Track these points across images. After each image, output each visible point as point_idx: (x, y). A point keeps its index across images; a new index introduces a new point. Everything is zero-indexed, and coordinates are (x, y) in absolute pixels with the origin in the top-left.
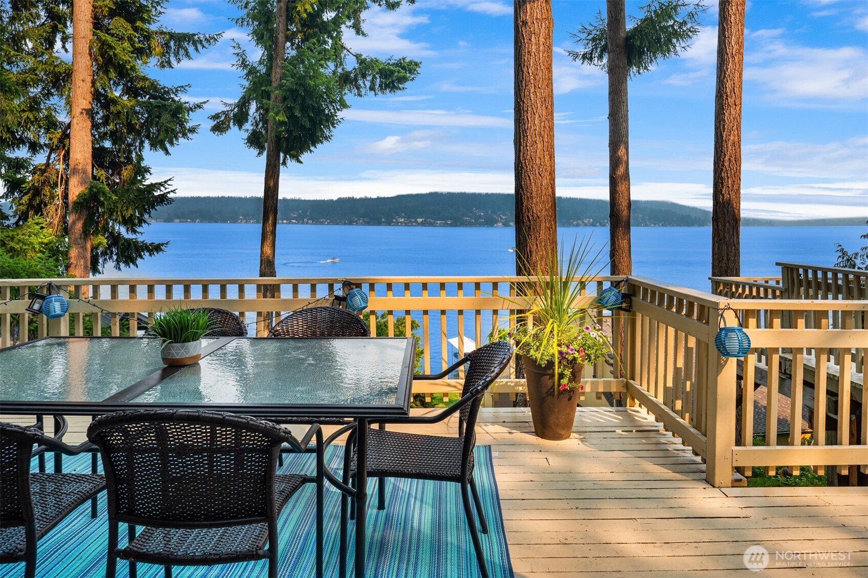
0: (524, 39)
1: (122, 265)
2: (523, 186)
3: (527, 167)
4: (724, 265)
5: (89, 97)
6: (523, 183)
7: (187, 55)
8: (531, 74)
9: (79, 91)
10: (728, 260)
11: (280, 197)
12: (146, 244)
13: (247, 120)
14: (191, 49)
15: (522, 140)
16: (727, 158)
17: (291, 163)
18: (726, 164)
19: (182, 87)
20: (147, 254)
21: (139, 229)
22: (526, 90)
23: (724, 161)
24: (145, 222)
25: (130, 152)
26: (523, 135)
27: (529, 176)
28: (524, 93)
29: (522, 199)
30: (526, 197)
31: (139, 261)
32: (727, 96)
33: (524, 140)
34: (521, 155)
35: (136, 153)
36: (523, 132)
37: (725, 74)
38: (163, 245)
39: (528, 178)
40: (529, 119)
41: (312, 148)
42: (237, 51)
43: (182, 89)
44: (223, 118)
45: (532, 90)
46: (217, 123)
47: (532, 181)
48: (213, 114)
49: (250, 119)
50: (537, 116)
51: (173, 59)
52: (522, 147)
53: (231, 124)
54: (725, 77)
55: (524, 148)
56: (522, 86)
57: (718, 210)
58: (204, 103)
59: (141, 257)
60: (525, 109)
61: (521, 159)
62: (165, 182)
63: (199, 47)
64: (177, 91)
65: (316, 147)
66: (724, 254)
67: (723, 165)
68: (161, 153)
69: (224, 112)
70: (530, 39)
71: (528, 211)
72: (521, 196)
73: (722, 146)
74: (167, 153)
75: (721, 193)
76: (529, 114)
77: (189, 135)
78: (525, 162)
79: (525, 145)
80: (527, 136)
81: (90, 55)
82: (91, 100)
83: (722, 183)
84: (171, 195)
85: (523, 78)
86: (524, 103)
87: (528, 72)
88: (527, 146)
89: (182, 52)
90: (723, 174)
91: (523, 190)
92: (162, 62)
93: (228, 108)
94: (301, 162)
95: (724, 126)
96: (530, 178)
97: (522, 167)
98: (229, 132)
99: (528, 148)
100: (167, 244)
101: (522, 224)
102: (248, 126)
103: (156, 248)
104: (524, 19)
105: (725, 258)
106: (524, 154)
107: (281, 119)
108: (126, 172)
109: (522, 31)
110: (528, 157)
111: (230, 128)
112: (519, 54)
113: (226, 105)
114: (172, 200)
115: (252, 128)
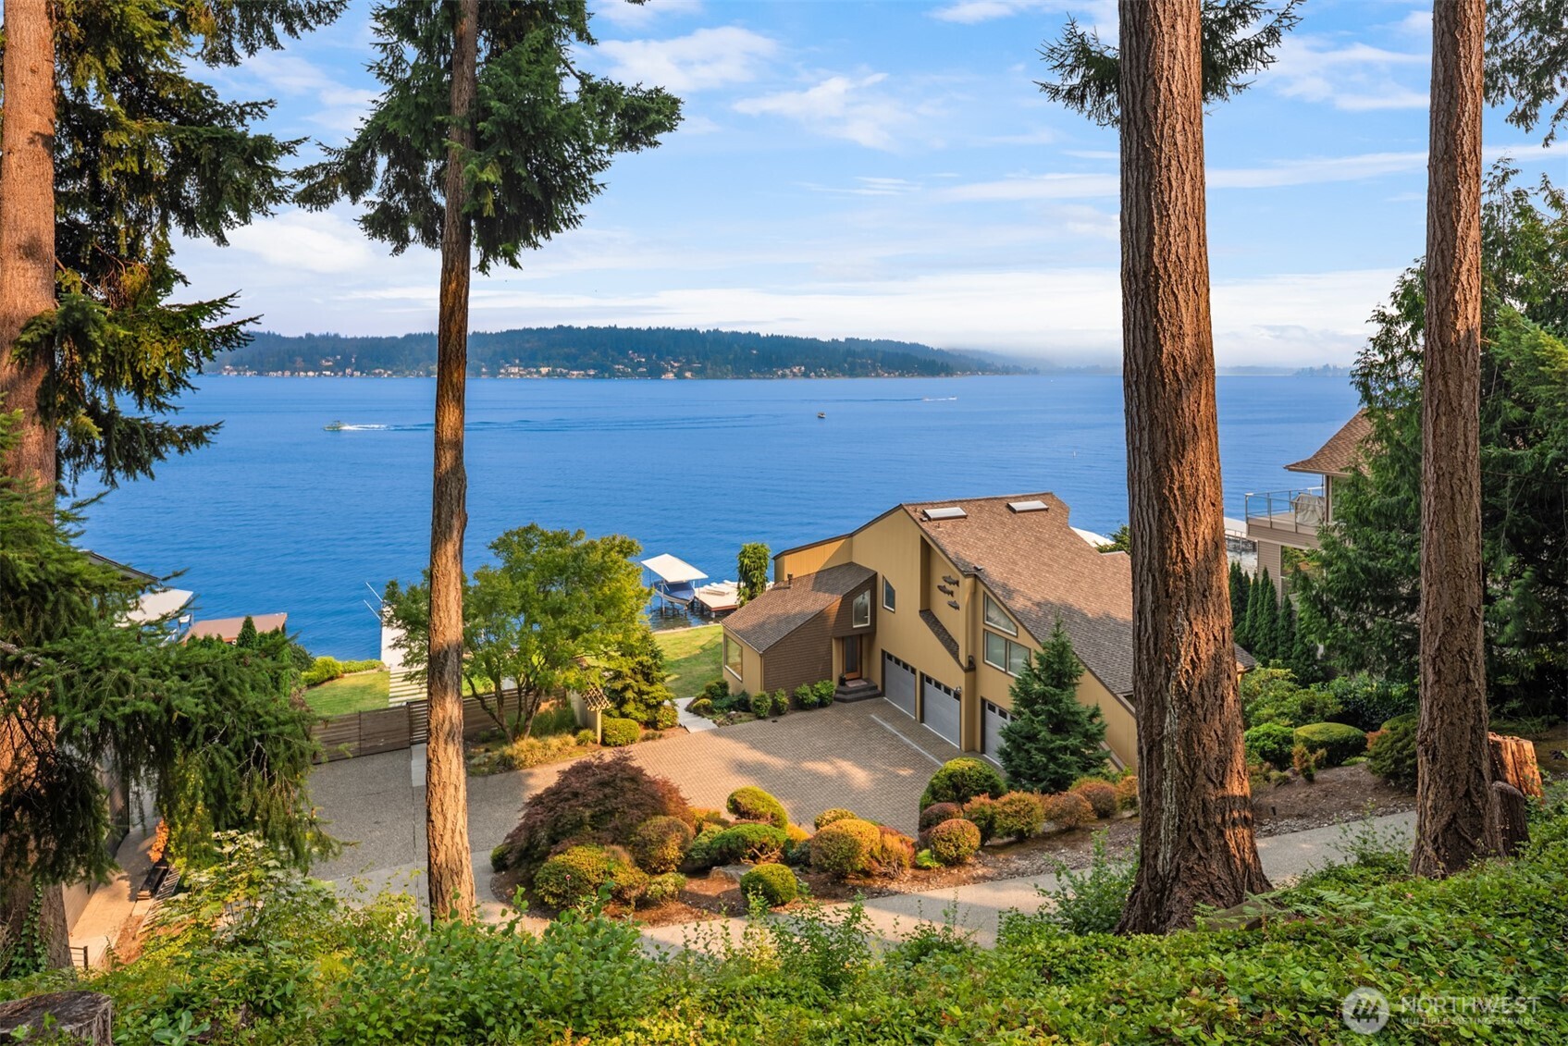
0: (1160, 26)
1: (119, 476)
2: (1161, 313)
3: (1170, 276)
4: (1459, 454)
5: (50, 110)
6: (1160, 307)
7: (271, 40)
9: (24, 94)
10: (1466, 445)
11: (470, 331)
12: (169, 430)
13: (369, 184)
14: (278, 28)
15: (1155, 224)
16: (1465, 267)
17: (499, 268)
18: (1463, 278)
19: (255, 105)
20: (173, 450)
21: (171, 400)
22: (1166, 127)
23: (1458, 273)
24: (186, 384)
25: (139, 236)
26: (1160, 213)
27: (1173, 293)
28: (1161, 131)
30: (1168, 335)
31: (155, 465)
32: (1464, 160)
33: (1161, 223)
34: (1156, 251)
35: (154, 239)
36: (1158, 207)
37: (1459, 120)
38: (207, 429)
39: (1171, 298)
40: (1174, 184)
42: (381, 40)
43: (257, 108)
44: (322, 177)
46: (309, 186)
47: (1182, 302)
48: (301, 168)
49: (378, 182)
50: (1188, 177)
51: (238, 47)
52: (1157, 237)
53: (338, 189)
54: (1458, 126)
55: (1161, 239)
56: (1156, 119)
57: (1447, 358)
58: (298, 142)
59: (160, 457)
60: (1164, 162)
61: (1156, 260)
62: (223, 301)
63: (297, 25)
64: (243, 113)
66: (1460, 434)
67: (1457, 280)
68: (207, 241)
69: (323, 166)
70: (1173, 27)
71: (1175, 362)
72: (1156, 334)
73: (1454, 247)
74: (222, 240)
75: (1454, 329)
76: (1173, 173)
77: (271, 207)
78: (1165, 267)
79: (1163, 232)
80: (1169, 216)
81: (50, 15)
82: (53, 116)
83: (1456, 312)
84: (250, 328)
85: (1158, 101)
87: (1171, 91)
88: (1168, 234)
89: (258, 31)
90: (1457, 297)
91: (1160, 320)
92: (213, 51)
93: (332, 159)
94: (514, 264)
95: (1458, 212)
97: (1157, 276)
98: (335, 206)
99: (1171, 239)
100: (217, 426)
101: (1160, 389)
102: (372, 195)
103: (196, 437)
105: (1461, 442)
106: (1161, 250)
107: (492, 178)
108: (132, 279)
109: (1156, 10)
110: (1173, 257)
111: (337, 197)
112: (1148, 57)
113: (329, 151)
114: (249, 337)
115: (380, 200)
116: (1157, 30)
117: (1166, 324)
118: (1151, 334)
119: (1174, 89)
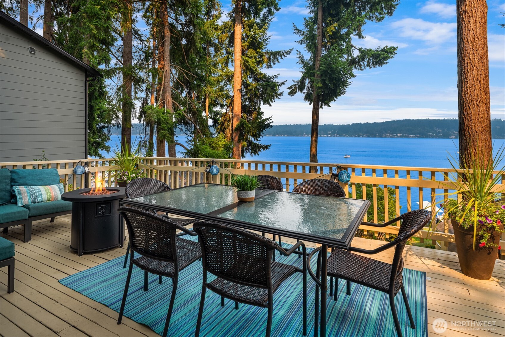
2: (465, 112)
3: (467, 101)
5: (240, 84)
6: (464, 111)
7: (278, 61)
8: (470, 43)
12: (262, 145)
13: (304, 88)
14: (279, 58)
15: (463, 84)
17: (325, 107)
19: (276, 75)
20: (263, 150)
22: (466, 53)
24: (261, 136)
25: (256, 106)
27: (469, 106)
28: (465, 55)
29: (463, 121)
30: (467, 120)
31: (259, 152)
33: (465, 84)
34: (463, 93)
35: (258, 106)
36: (464, 79)
38: (269, 145)
39: (468, 108)
40: (469, 71)
41: (335, 99)
42: (299, 56)
43: (276, 76)
44: (294, 88)
45: (471, 53)
46: (291, 90)
47: (471, 109)
48: (289, 87)
49: (306, 87)
50: (475, 68)
51: (272, 64)
52: (463, 89)
53: (297, 90)
55: (465, 89)
56: (463, 51)
58: (285, 82)
60: (466, 64)
61: (463, 96)
62: (269, 118)
63: (283, 57)
64: (274, 77)
65: (337, 98)
68: (268, 105)
69: (294, 85)
70: (469, 21)
71: (469, 128)
72: (463, 119)
74: (270, 105)
76: (469, 68)
77: (279, 97)
78: (466, 98)
79: (466, 87)
80: (467, 81)
81: (241, 66)
84: (271, 124)
85: (464, 46)
86: (464, 61)
87: (468, 42)
88: (467, 87)
89: (276, 60)
91: (464, 115)
92: (268, 65)
93: (296, 83)
94: (330, 106)
96: (470, 107)
97: (464, 101)
98: (297, 94)
99: (468, 89)
101: (464, 137)
102: (305, 91)
103: (266, 147)
104: (464, 9)
106: (465, 93)
107: (320, 85)
108: (254, 114)
109: (463, 17)
110: (468, 95)
111: (297, 92)
112: (461, 32)
113: (295, 81)
114: (271, 126)
115: (307, 91)
116: (463, 23)
117: (466, 116)
118: (462, 119)
119: (469, 41)
